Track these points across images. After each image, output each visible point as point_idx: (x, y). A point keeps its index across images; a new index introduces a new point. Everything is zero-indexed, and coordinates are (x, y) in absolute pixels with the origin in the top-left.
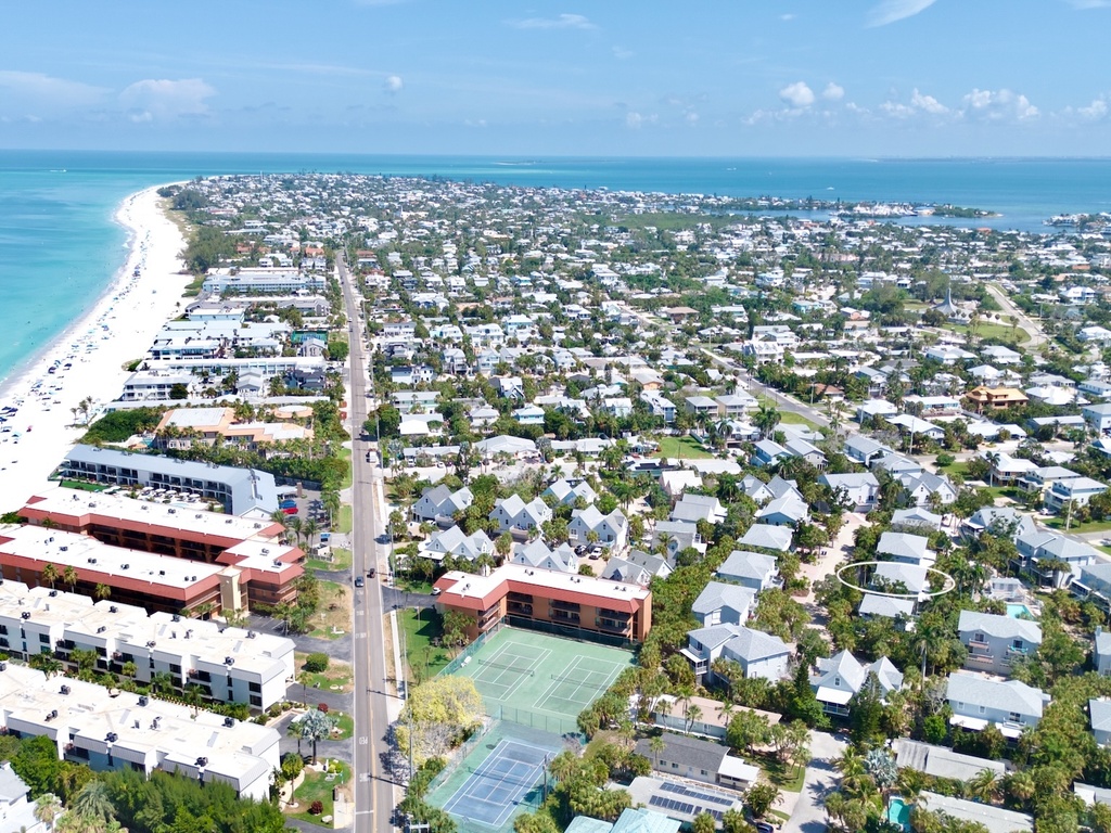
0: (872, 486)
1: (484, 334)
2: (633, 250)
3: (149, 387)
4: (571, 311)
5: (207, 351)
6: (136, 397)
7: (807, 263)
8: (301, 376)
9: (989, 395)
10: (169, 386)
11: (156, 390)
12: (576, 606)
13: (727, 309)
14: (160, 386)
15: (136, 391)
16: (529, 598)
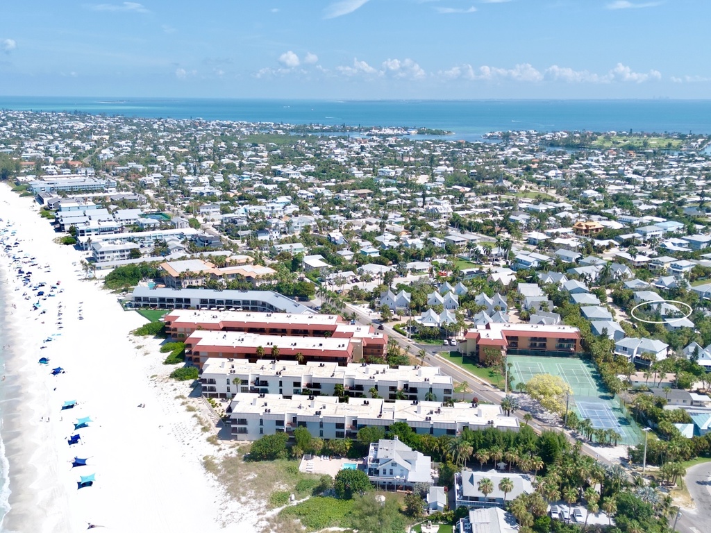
0: (597, 272)
1: (270, 209)
2: (281, 157)
3: (114, 252)
4: (303, 194)
5: (116, 229)
6: (106, 259)
7: (394, 163)
8: (206, 239)
9: (586, 226)
10: (127, 251)
11: (119, 254)
12: (545, 339)
13: (388, 189)
14: (121, 251)
15: (106, 255)
16: (516, 338)
